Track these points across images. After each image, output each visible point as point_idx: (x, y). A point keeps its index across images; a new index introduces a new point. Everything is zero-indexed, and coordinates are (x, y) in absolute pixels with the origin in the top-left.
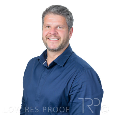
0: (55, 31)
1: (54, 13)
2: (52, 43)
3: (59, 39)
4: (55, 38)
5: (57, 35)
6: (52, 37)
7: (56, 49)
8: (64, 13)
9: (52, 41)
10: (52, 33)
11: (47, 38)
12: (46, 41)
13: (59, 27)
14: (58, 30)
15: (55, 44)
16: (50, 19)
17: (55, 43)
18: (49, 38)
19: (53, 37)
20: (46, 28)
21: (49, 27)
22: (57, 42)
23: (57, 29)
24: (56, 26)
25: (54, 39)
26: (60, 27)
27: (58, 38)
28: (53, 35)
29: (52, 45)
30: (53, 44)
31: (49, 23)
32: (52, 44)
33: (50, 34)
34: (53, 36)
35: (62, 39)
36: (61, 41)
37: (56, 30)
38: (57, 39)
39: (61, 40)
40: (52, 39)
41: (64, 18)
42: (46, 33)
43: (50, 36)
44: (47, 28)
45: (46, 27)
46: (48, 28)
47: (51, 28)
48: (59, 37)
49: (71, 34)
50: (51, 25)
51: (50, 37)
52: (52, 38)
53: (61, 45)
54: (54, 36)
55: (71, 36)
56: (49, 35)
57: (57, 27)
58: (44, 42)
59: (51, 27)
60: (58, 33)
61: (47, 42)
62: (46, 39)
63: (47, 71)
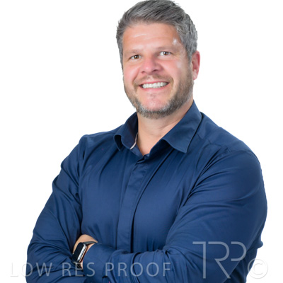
0: (155, 65)
1: (146, 18)
2: (151, 95)
3: (168, 83)
4: (156, 80)
5: (161, 74)
6: (149, 81)
7: (164, 109)
8: (171, 16)
9: (150, 92)
10: (148, 69)
11: (136, 87)
12: (134, 93)
13: (162, 54)
14: (162, 61)
15: (159, 98)
16: (136, 36)
17: (159, 94)
18: (140, 83)
19: (152, 79)
20: (130, 60)
21: (137, 57)
22: (163, 90)
23: (159, 57)
24: (154, 51)
25: (155, 85)
26: (166, 53)
27: (165, 80)
28: (150, 74)
29: (152, 100)
30: (155, 96)
31: (138, 47)
32: (152, 98)
33: (143, 72)
34: (151, 77)
35: (176, 82)
36: (174, 88)
37: (158, 62)
38: (162, 84)
39: (172, 85)
40: (150, 86)
41: (172, 28)
42: (132, 73)
43: (144, 78)
44: (134, 61)
45: (130, 58)
46: (136, 60)
47: (142, 60)
48: (167, 77)
49: (196, 68)
50: (142, 50)
51: (143, 82)
52: (149, 83)
53: (176, 97)
54: (154, 77)
55: (197, 72)
56: (140, 76)
57: (157, 54)
58: (130, 98)
59: (142, 56)
60: (162, 69)
61: (137, 95)
62: (134, 87)
63: (142, 169)
